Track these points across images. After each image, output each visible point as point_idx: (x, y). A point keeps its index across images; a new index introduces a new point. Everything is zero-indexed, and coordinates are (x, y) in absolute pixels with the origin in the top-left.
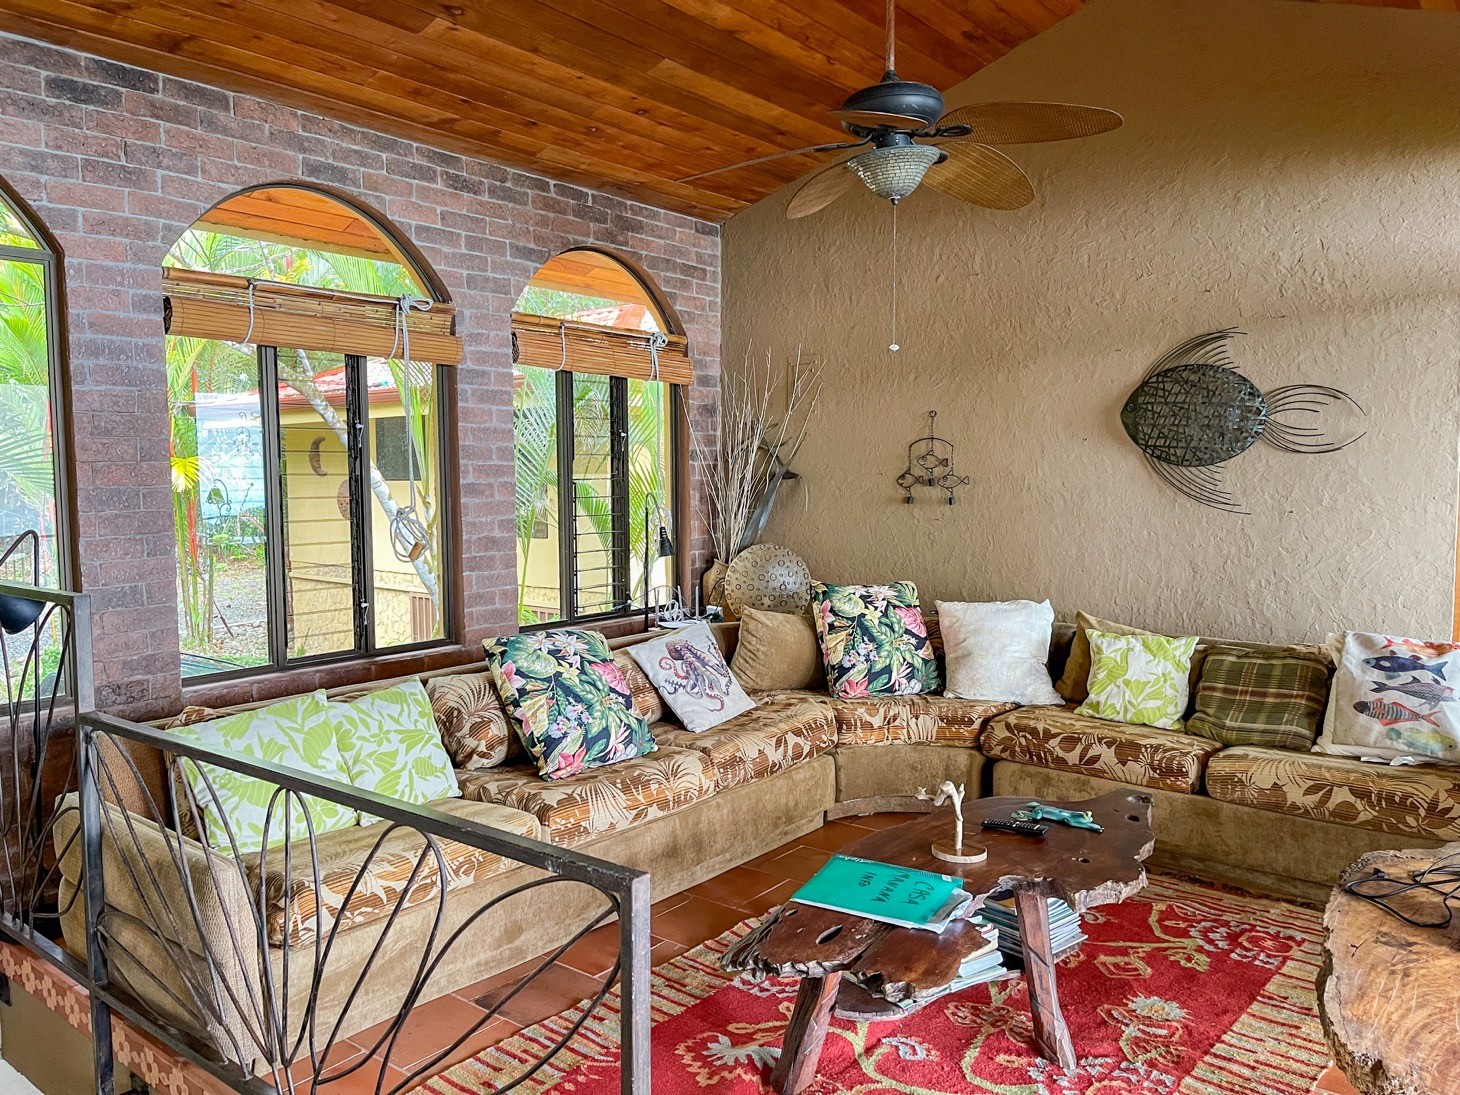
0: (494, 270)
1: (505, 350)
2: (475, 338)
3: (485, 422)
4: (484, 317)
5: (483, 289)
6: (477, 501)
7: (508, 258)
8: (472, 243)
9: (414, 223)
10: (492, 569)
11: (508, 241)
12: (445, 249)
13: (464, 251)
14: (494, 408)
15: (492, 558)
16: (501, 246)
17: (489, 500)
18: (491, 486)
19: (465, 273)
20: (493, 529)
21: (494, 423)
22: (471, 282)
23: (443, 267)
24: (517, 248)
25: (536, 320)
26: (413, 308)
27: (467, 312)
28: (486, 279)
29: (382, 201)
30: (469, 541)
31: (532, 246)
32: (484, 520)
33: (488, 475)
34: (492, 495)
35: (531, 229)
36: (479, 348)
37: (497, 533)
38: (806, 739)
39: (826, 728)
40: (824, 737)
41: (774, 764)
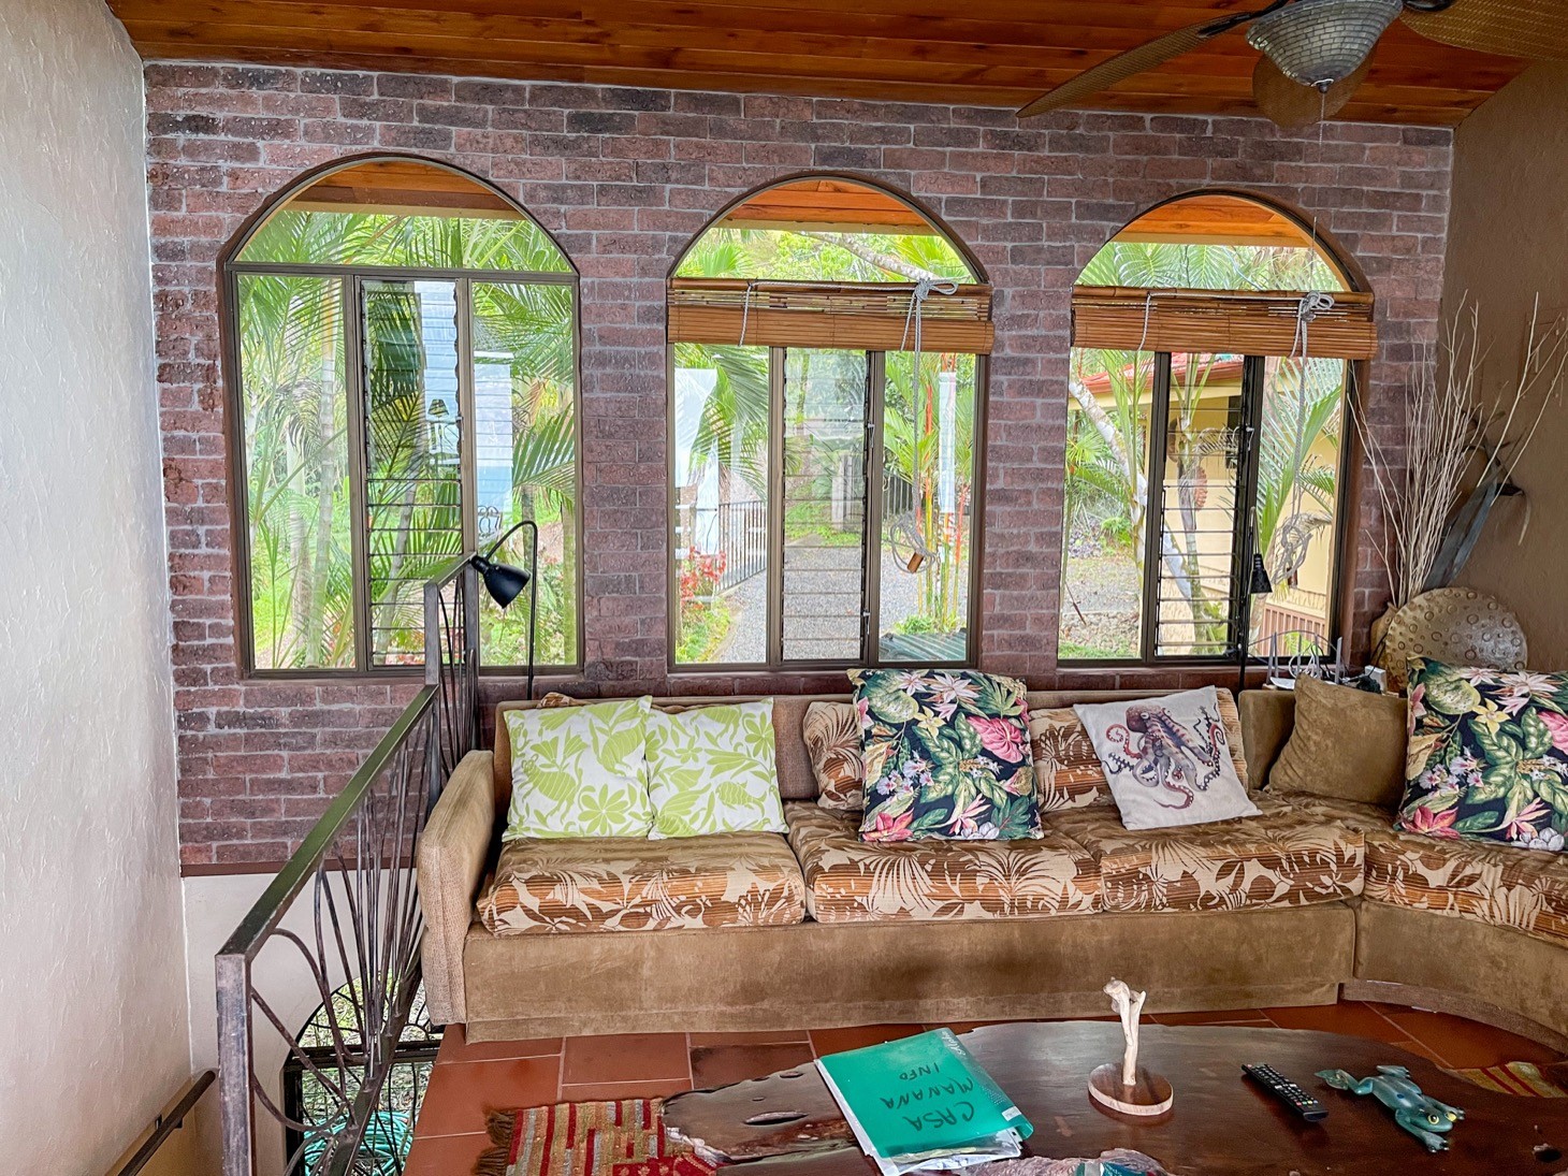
0: (1049, 238)
1: (1060, 332)
2: (1016, 321)
3: (1026, 417)
4: (1034, 295)
5: (1033, 262)
6: (1008, 509)
7: (1074, 220)
8: (1020, 210)
9: (944, 196)
10: (1022, 588)
11: (1074, 201)
12: (985, 221)
13: (1010, 220)
14: (1039, 401)
15: (1022, 576)
16: (1063, 210)
17: (1024, 509)
18: (1028, 492)
19: (1009, 245)
20: (1027, 542)
21: (1038, 419)
22: (1017, 255)
23: (979, 242)
24: (1088, 206)
25: (1111, 292)
26: (932, 293)
27: (1009, 292)
28: (1039, 250)
29: (906, 178)
30: (993, 555)
31: (1111, 201)
32: (1015, 531)
33: (1024, 480)
34: (1029, 503)
35: (1111, 180)
36: (1023, 332)
37: (1033, 548)
38: (1286, 875)
39: (1333, 867)
40: (1326, 880)
41: (1209, 897)
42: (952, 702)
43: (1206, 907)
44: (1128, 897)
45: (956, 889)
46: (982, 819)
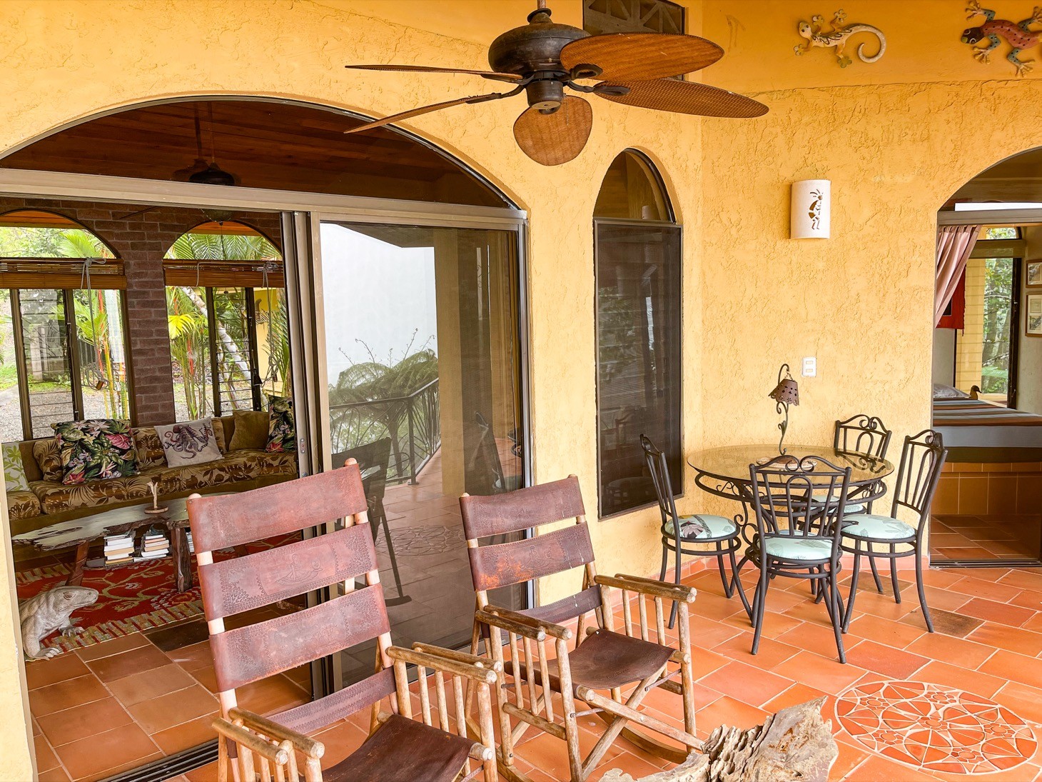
0: (149, 239)
1: (159, 279)
2: (137, 275)
3: (147, 317)
4: (144, 263)
5: (143, 249)
6: (144, 358)
7: (159, 231)
8: (133, 226)
9: (95, 220)
10: (155, 392)
11: (158, 223)
12: (116, 231)
13: (129, 231)
14: (153, 310)
15: (155, 387)
16: (154, 227)
17: (151, 357)
18: (152, 350)
19: (130, 242)
20: (155, 372)
21: (153, 317)
22: (134, 246)
23: (115, 240)
24: (165, 226)
25: (181, 262)
26: (93, 263)
27: (132, 262)
28: (145, 244)
29: (75, 212)
30: (138, 379)
31: (176, 223)
32: (148, 367)
33: (149, 344)
34: (154, 355)
35: (174, 214)
36: (140, 280)
37: (158, 374)
38: (227, 473)
39: (243, 469)
40: (241, 473)
41: (201, 483)
42: (98, 430)
43: (201, 487)
44: (171, 487)
45: (104, 493)
46: (113, 471)
